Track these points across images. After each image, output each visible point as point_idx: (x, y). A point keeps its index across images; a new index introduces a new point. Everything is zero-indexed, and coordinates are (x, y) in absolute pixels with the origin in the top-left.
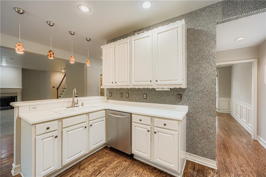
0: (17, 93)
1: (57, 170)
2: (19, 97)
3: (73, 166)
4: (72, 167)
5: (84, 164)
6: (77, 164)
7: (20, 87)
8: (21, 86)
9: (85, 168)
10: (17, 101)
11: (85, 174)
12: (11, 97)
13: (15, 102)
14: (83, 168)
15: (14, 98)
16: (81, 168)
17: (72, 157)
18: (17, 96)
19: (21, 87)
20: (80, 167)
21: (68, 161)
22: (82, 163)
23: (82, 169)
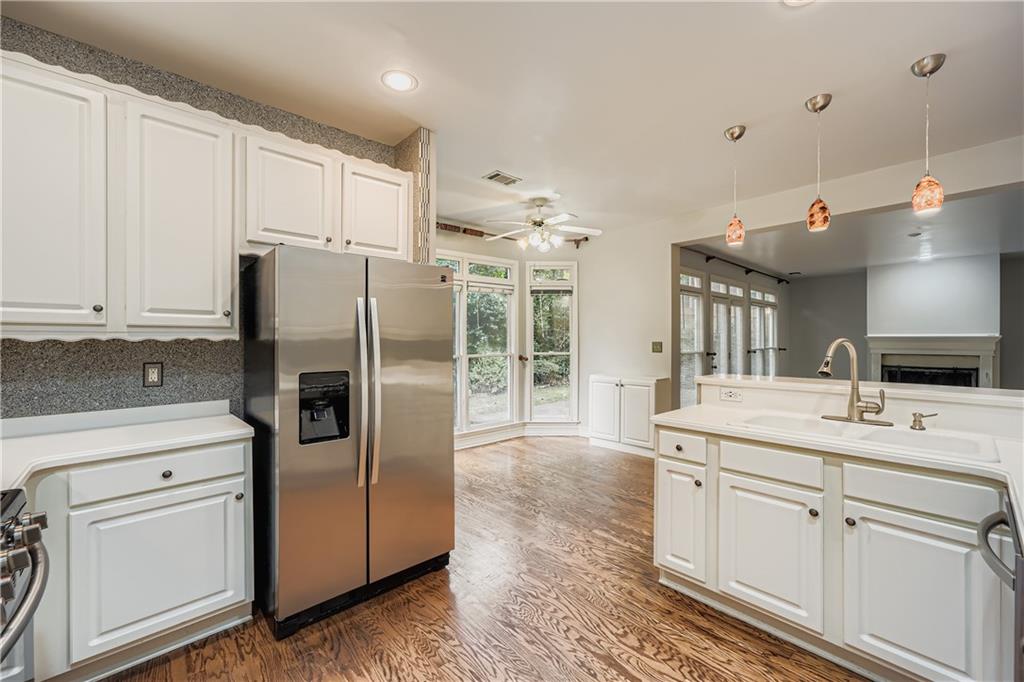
0: (979, 357)
1: (704, 586)
2: (987, 374)
3: (770, 635)
4: (765, 632)
5: (799, 665)
6: (786, 643)
7: (992, 335)
8: (999, 329)
9: (781, 672)
10: (977, 386)
11: (749, 676)
12: (955, 369)
13: (970, 385)
14: (774, 665)
15: (970, 375)
16: (773, 659)
17: (755, 589)
18: (977, 370)
19: (997, 335)
20: (775, 655)
21: (732, 588)
22: (797, 657)
23: (767, 665)
